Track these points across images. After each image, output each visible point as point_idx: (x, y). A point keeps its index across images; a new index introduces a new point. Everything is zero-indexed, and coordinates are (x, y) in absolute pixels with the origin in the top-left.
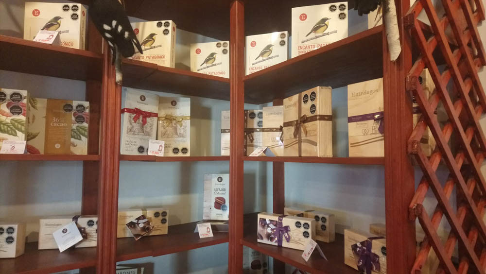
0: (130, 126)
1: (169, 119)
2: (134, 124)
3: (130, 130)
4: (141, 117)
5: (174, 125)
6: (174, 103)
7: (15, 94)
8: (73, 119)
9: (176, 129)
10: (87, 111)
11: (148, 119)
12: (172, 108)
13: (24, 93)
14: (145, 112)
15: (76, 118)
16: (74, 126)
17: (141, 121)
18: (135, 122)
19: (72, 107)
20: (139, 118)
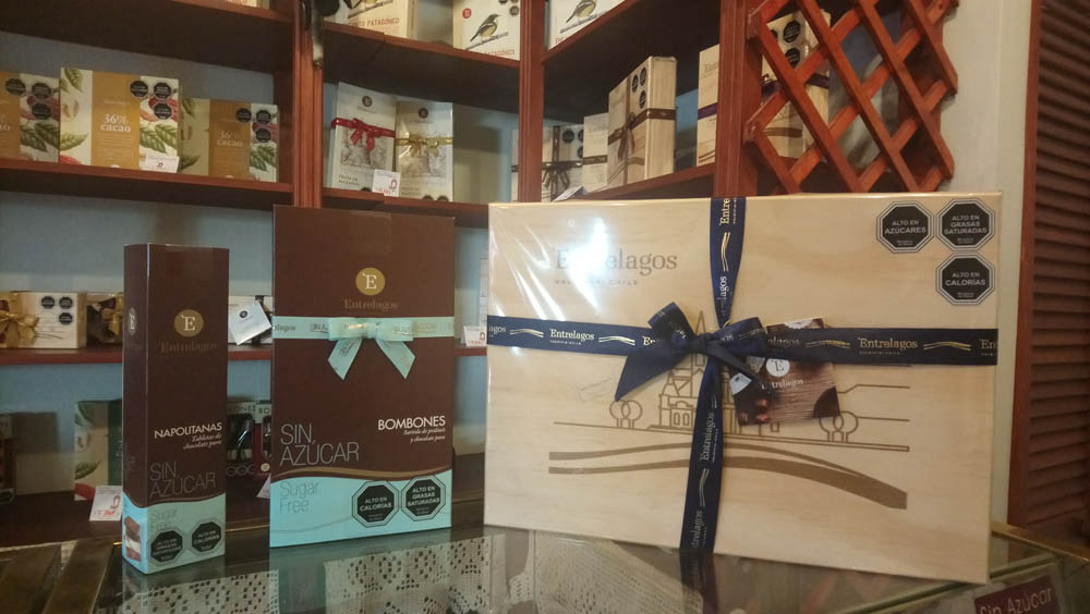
0: (346, 151)
1: (415, 142)
2: (352, 147)
3: (346, 158)
4: (365, 135)
5: (423, 153)
6: (424, 113)
7: (160, 85)
8: (253, 134)
9: (426, 161)
10: (275, 121)
11: (377, 141)
12: (419, 122)
13: (174, 83)
14: (371, 127)
15: (257, 133)
16: (255, 147)
17: (364, 143)
18: (355, 144)
19: (250, 114)
20: (361, 138)
